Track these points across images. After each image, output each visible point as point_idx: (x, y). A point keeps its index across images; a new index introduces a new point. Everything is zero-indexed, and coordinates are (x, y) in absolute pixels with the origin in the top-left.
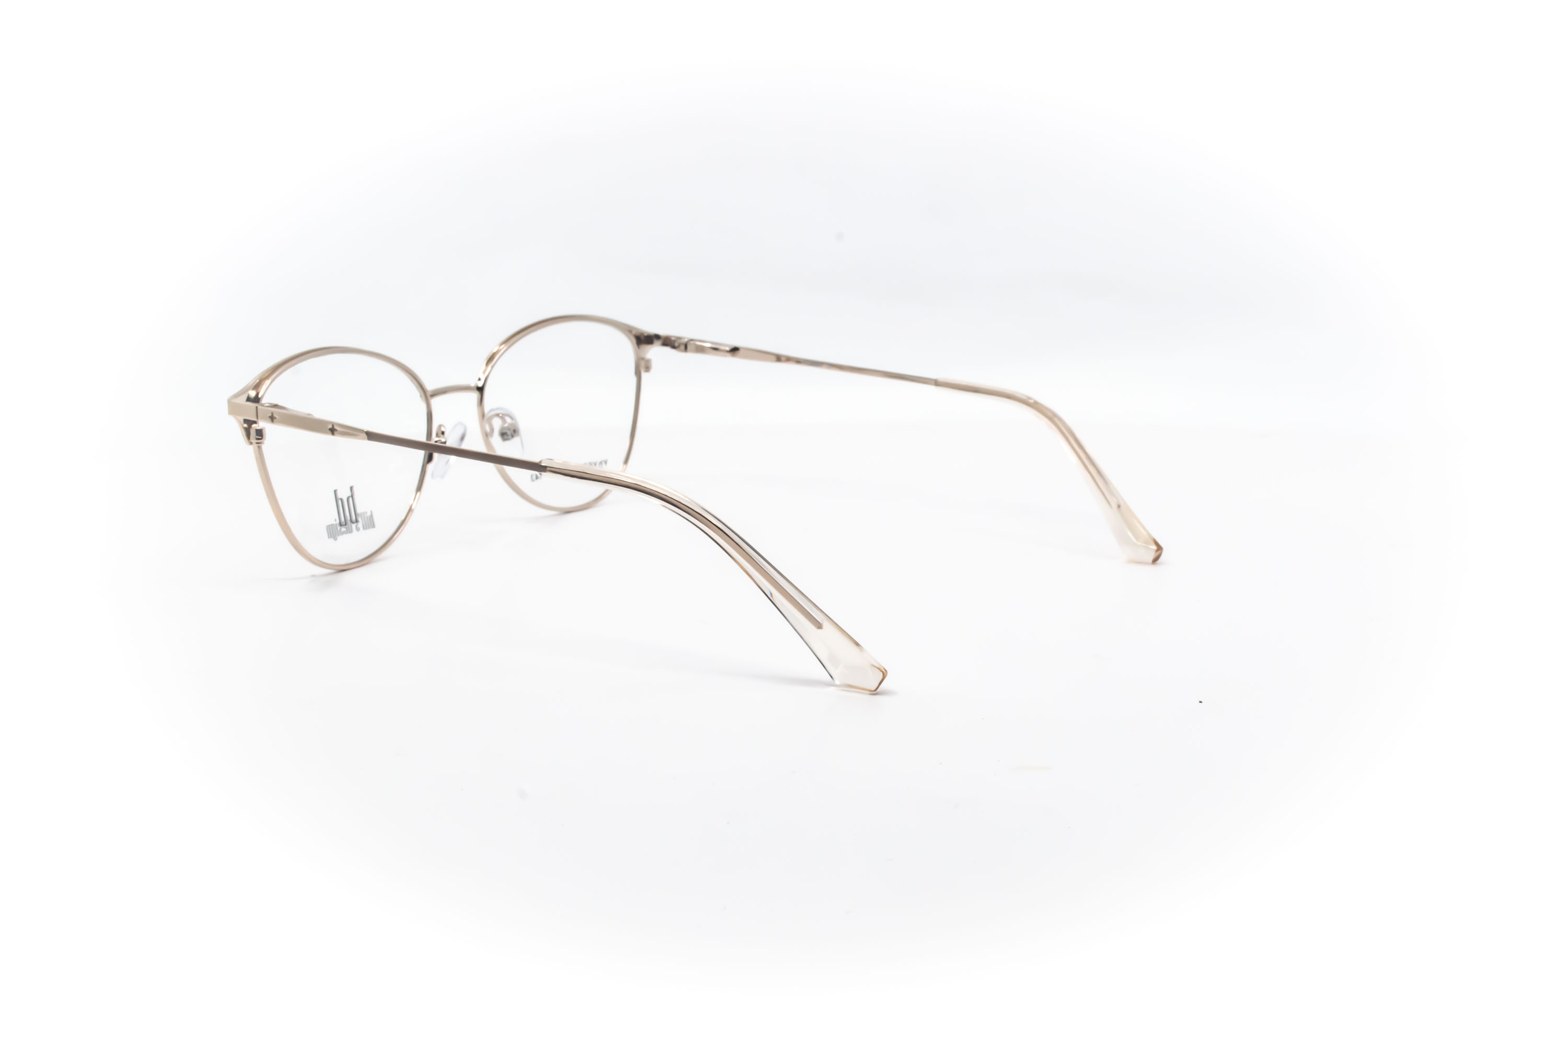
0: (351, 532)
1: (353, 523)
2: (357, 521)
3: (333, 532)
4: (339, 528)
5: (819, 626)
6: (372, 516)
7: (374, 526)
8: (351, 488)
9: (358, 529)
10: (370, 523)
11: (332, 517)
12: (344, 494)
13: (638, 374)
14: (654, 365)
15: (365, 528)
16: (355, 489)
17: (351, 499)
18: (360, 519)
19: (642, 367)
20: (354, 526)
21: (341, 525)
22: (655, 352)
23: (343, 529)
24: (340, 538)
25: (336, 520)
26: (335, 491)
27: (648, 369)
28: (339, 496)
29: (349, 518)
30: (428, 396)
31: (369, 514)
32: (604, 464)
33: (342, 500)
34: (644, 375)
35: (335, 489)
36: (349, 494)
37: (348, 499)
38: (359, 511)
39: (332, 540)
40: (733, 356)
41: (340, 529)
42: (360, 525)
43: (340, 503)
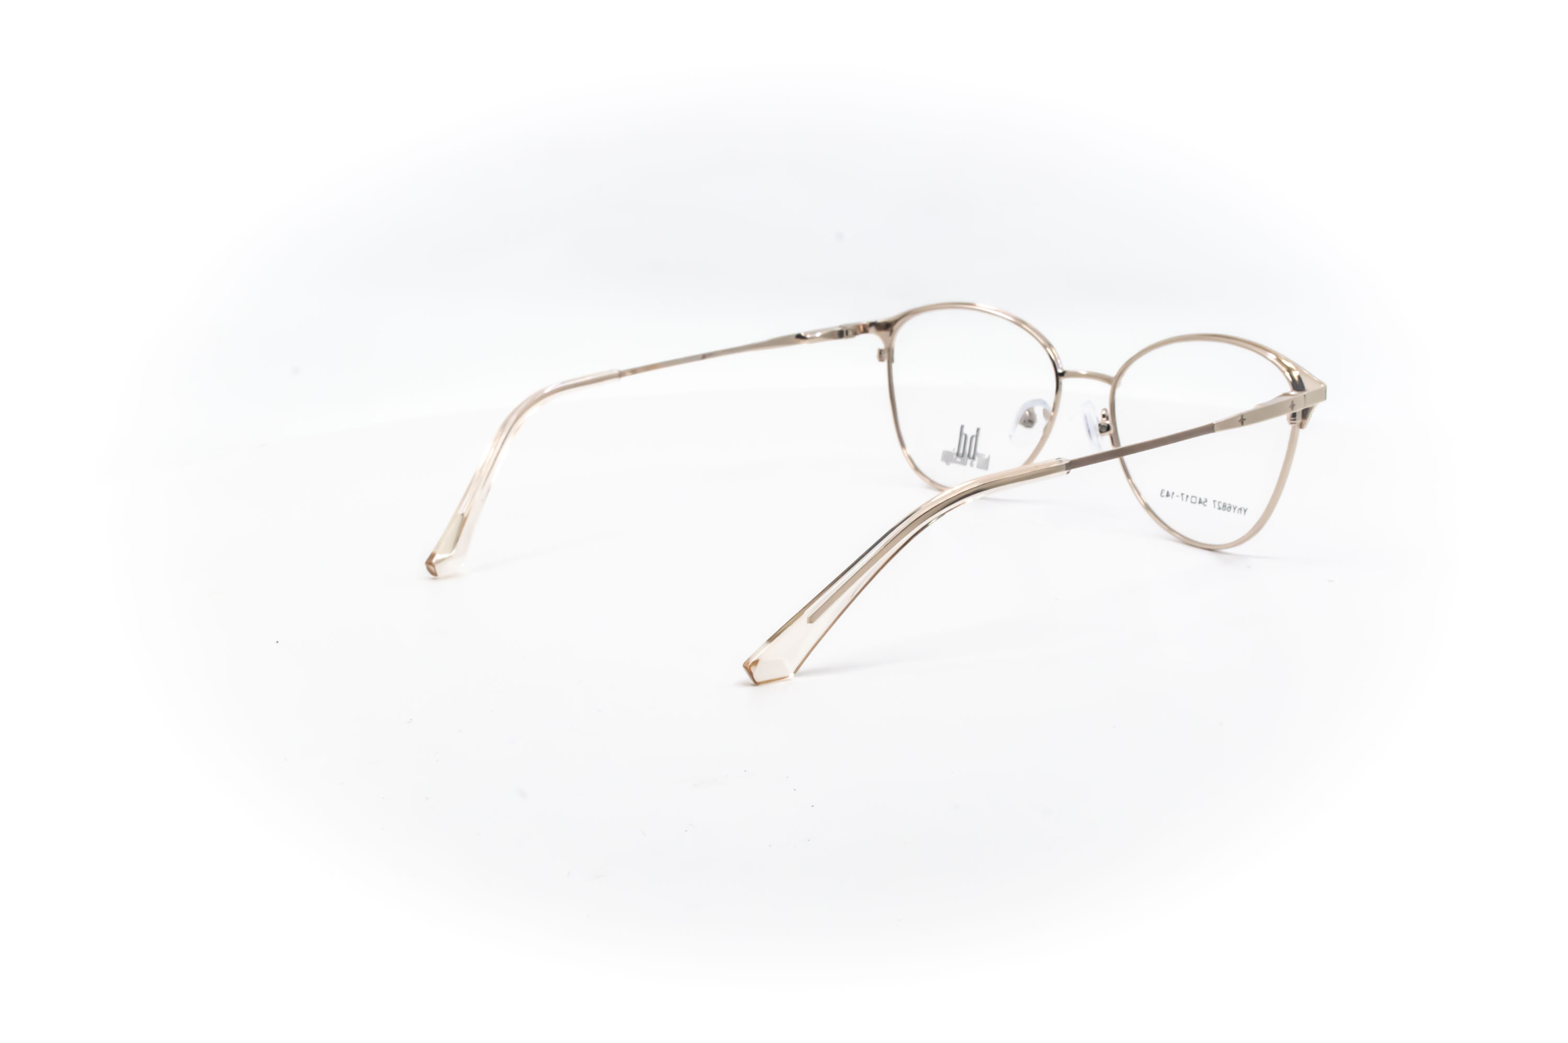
0: (964, 464)
1: (970, 458)
2: (973, 458)
3: (947, 458)
4: (955, 456)
6: (989, 458)
7: (987, 469)
8: (978, 430)
9: (972, 465)
10: (985, 465)
11: (953, 446)
12: (970, 431)
15: (978, 467)
16: (981, 432)
17: (974, 438)
18: (977, 458)
20: (969, 461)
21: (958, 454)
23: (959, 460)
26: (962, 427)
28: (965, 431)
29: (967, 453)
30: (1060, 374)
31: (986, 457)
33: (966, 437)
35: (963, 424)
36: (974, 433)
37: (972, 437)
38: (979, 450)
39: (944, 464)
41: (955, 459)
42: (975, 462)
43: (963, 438)
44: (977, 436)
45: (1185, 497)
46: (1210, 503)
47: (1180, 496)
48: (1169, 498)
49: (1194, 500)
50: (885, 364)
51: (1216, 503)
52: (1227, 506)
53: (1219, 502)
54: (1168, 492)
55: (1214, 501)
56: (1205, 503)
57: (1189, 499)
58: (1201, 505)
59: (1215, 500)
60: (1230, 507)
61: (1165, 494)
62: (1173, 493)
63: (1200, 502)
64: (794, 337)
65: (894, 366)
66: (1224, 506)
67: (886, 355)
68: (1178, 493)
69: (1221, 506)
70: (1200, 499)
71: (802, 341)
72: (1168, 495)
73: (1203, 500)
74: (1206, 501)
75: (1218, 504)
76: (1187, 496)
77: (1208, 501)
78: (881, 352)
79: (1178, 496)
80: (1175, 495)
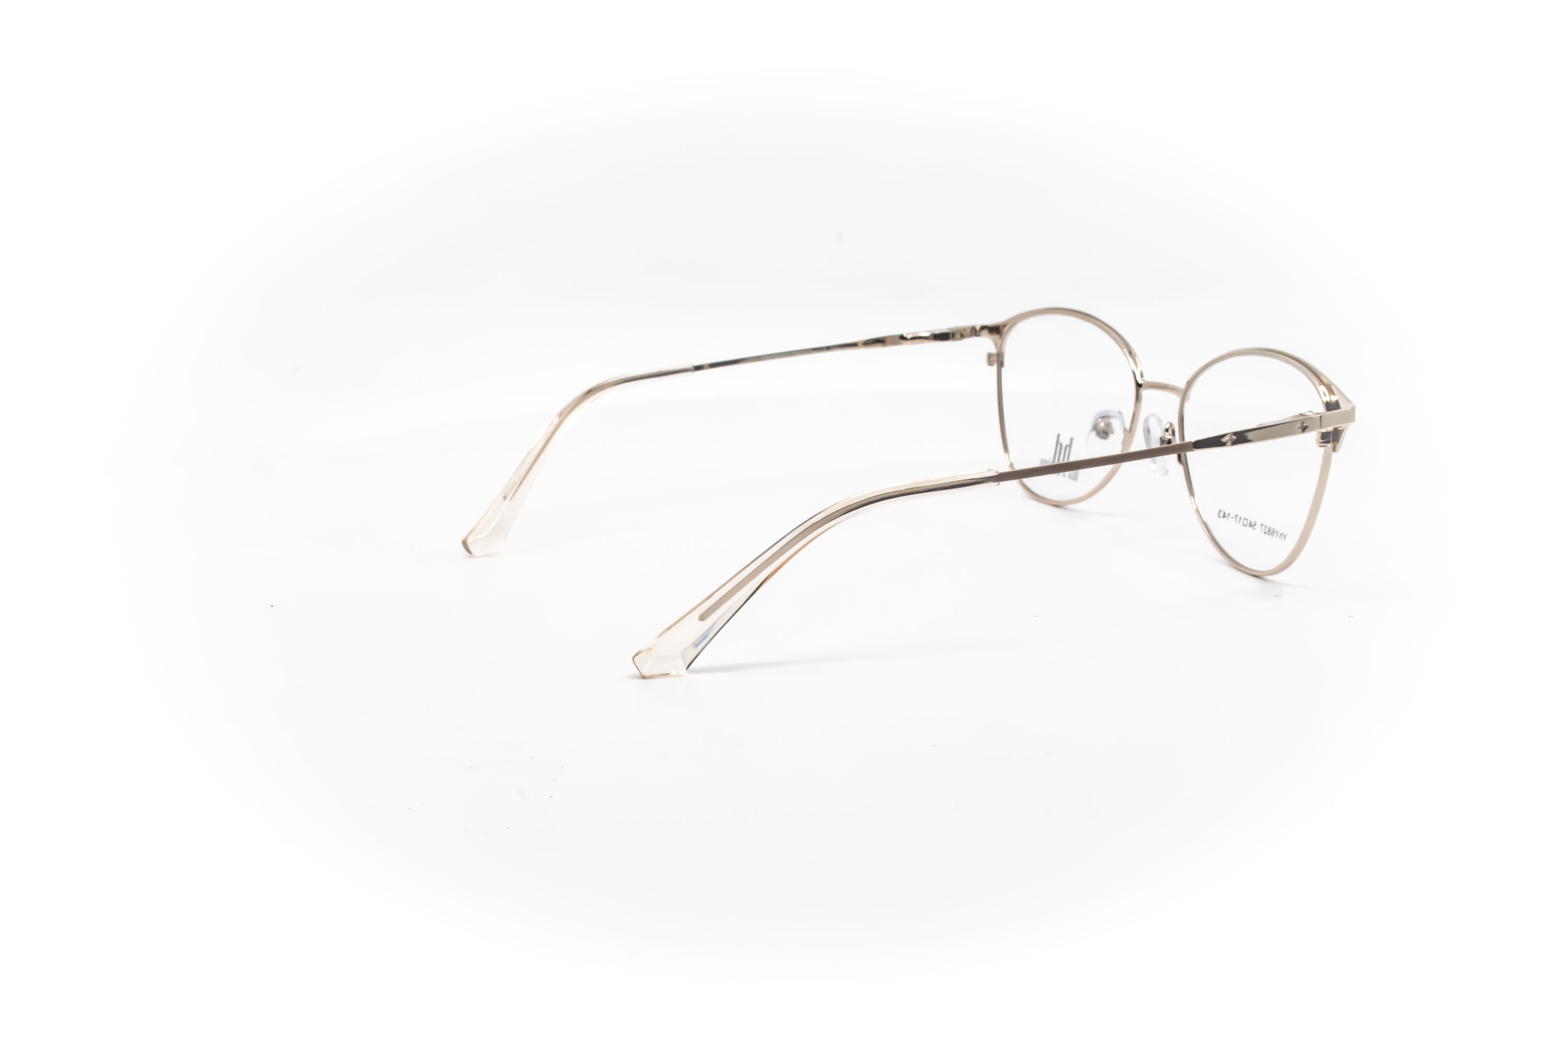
7: (1077, 480)
8: (1072, 439)
9: (1064, 475)
12: (1065, 441)
15: (1070, 477)
16: (1074, 441)
17: (1068, 448)
25: (1050, 459)
26: (1059, 435)
28: (1061, 440)
32: (1283, 537)
33: (1062, 445)
35: (1059, 433)
36: (1068, 442)
37: (1066, 446)
43: (1059, 446)
44: (1070, 446)
45: (1238, 518)
46: (1258, 527)
47: (1234, 519)
48: (1225, 519)
49: (1245, 522)
50: (994, 368)
51: (1263, 527)
52: (1272, 531)
53: (1266, 526)
54: (1224, 513)
55: (1262, 525)
56: (1255, 527)
57: (1242, 521)
58: (1251, 528)
59: (1262, 523)
60: (1273, 532)
61: (1222, 514)
62: (1229, 514)
64: (898, 338)
65: (1004, 370)
67: (997, 360)
68: (1233, 515)
70: (1251, 522)
71: (904, 342)
72: (1224, 516)
73: (1253, 523)
75: (1265, 528)
76: (1240, 518)
78: (990, 356)
79: (1232, 518)
80: (1230, 518)
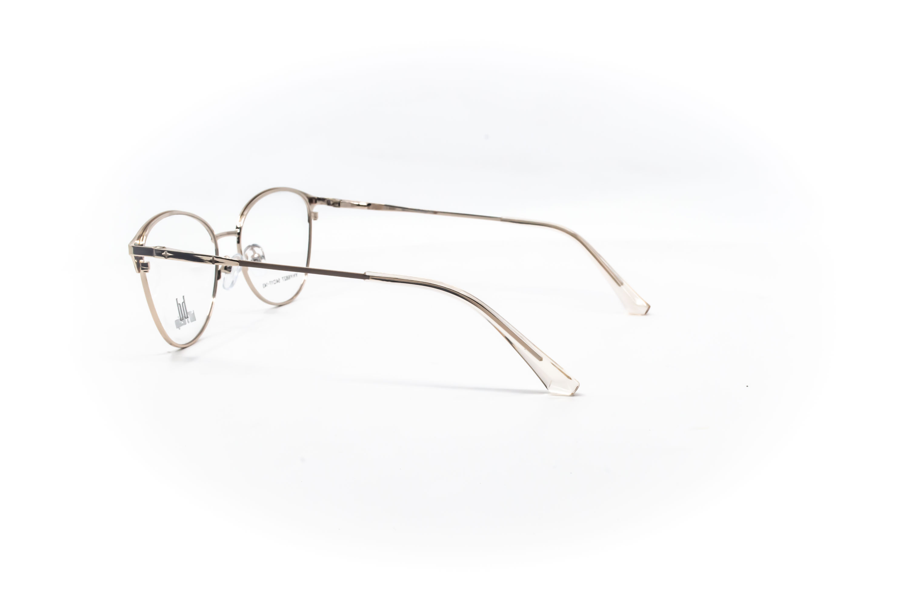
0: (185, 324)
1: (186, 318)
2: (188, 317)
3: (178, 326)
4: (180, 322)
5: (541, 359)
6: (194, 313)
7: (195, 320)
8: (183, 297)
9: (188, 322)
10: (194, 318)
11: (177, 316)
12: (181, 301)
13: (309, 221)
14: (320, 216)
15: (192, 321)
17: (184, 303)
18: (189, 316)
19: (311, 217)
20: (186, 320)
21: (181, 319)
22: (318, 208)
23: (182, 322)
24: (182, 328)
25: (178, 317)
27: (316, 218)
29: (184, 316)
30: (215, 238)
31: (192, 312)
33: (179, 304)
34: (313, 222)
35: (176, 298)
37: (182, 303)
38: (188, 311)
39: (178, 330)
40: (369, 209)
41: (181, 322)
42: (189, 319)
43: (179, 305)
44: (184, 302)
45: (271, 282)
46: (281, 280)
49: (275, 282)
52: (288, 277)
53: (285, 277)
62: (267, 283)
63: (278, 282)
66: (287, 277)
68: (268, 282)
69: (286, 278)
72: (266, 286)
73: (278, 280)
74: (279, 280)
77: (280, 279)
79: (269, 284)
